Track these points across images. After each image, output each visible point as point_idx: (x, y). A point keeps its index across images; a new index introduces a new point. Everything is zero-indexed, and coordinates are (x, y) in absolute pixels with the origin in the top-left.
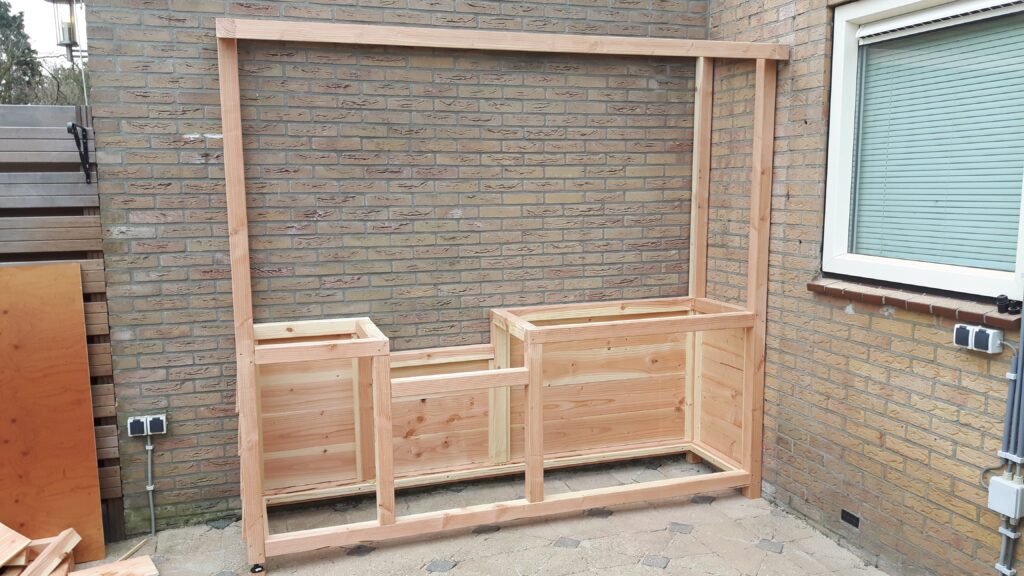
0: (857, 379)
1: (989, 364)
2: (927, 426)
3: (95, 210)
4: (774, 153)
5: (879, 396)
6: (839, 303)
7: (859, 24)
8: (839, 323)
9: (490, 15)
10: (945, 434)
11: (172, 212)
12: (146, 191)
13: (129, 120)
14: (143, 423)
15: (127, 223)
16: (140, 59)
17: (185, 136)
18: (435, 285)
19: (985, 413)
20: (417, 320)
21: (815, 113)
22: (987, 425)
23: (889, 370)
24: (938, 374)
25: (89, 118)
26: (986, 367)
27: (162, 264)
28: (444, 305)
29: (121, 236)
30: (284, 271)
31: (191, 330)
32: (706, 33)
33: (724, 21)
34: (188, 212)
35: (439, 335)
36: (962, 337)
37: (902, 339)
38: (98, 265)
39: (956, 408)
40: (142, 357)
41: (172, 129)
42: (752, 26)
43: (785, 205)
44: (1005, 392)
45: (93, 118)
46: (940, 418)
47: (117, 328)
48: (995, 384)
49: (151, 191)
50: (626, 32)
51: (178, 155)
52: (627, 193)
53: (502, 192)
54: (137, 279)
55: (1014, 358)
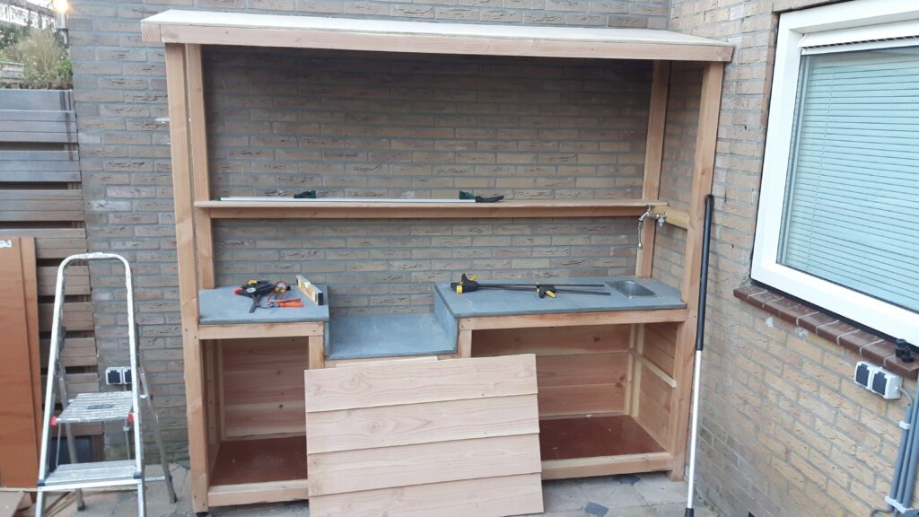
0: (771, 391)
1: (887, 407)
2: (827, 453)
3: (77, 184)
4: (715, 152)
5: (788, 413)
6: (762, 314)
7: (803, 33)
8: (759, 333)
9: (448, 6)
10: (842, 465)
11: (145, 189)
12: (122, 169)
13: (108, 105)
14: (118, 374)
15: (105, 197)
16: (116, 48)
17: (158, 120)
18: (387, 260)
19: (879, 454)
20: (369, 292)
21: (754, 121)
22: (881, 467)
23: (798, 391)
24: (840, 405)
25: (72, 103)
26: (884, 409)
27: (137, 234)
28: (395, 279)
29: (100, 209)
30: (246, 244)
31: (163, 294)
32: (667, 24)
33: (683, 14)
34: (159, 189)
35: (390, 307)
36: (862, 375)
37: (812, 362)
38: (81, 233)
39: (854, 443)
40: (120, 316)
41: (145, 113)
42: (706, 22)
43: (723, 207)
44: (898, 439)
45: (75, 102)
46: (839, 448)
47: (97, 290)
48: (890, 428)
49: (127, 169)
50: (584, 22)
51: (151, 137)
52: (578, 180)
53: (454, 177)
54: (114, 247)
55: (909, 408)
